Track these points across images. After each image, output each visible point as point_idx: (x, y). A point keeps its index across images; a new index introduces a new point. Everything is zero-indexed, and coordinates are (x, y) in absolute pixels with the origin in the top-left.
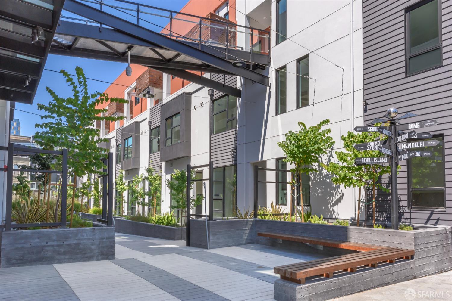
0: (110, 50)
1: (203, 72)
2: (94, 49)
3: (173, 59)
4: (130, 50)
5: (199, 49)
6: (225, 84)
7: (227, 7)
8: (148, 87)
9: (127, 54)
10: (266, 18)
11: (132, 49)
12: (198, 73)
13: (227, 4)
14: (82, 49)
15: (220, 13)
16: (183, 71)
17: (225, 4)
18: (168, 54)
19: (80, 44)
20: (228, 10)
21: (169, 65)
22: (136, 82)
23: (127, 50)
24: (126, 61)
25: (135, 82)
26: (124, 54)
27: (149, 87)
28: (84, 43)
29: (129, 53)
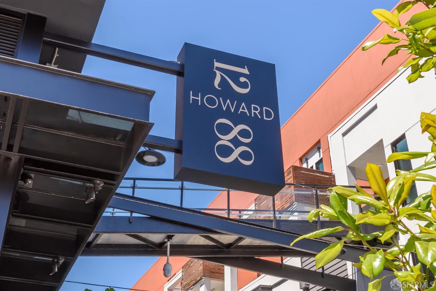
0: (142, 242)
1: (284, 258)
2: (120, 243)
3: (234, 244)
4: (170, 240)
5: (274, 227)
6: (325, 272)
7: (320, 152)
8: (201, 279)
9: (166, 245)
10: (382, 166)
11: (173, 238)
12: (276, 259)
13: (319, 149)
14: (104, 245)
15: (309, 161)
16: (253, 258)
17: (316, 148)
18: (227, 238)
19: (103, 239)
20: (321, 156)
21: (229, 253)
22: (183, 271)
23: (166, 240)
24: (164, 253)
25: (181, 271)
26: (162, 245)
27: (203, 278)
28: (108, 238)
29: (169, 244)
